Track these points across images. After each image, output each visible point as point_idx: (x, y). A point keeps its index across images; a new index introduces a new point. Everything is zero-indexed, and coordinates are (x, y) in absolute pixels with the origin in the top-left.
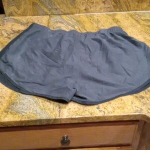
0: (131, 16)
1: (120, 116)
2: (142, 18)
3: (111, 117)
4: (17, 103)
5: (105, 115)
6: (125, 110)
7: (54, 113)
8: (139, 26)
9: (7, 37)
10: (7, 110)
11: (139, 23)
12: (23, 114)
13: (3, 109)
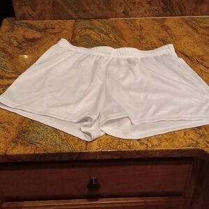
0: (186, 22)
1: (168, 151)
2: (202, 25)
3: (156, 151)
4: (29, 131)
5: (148, 149)
6: (176, 142)
7: (80, 145)
8: (197, 35)
9: (17, 47)
10: (16, 140)
11: (197, 32)
12: (38, 145)
13: (10, 138)
